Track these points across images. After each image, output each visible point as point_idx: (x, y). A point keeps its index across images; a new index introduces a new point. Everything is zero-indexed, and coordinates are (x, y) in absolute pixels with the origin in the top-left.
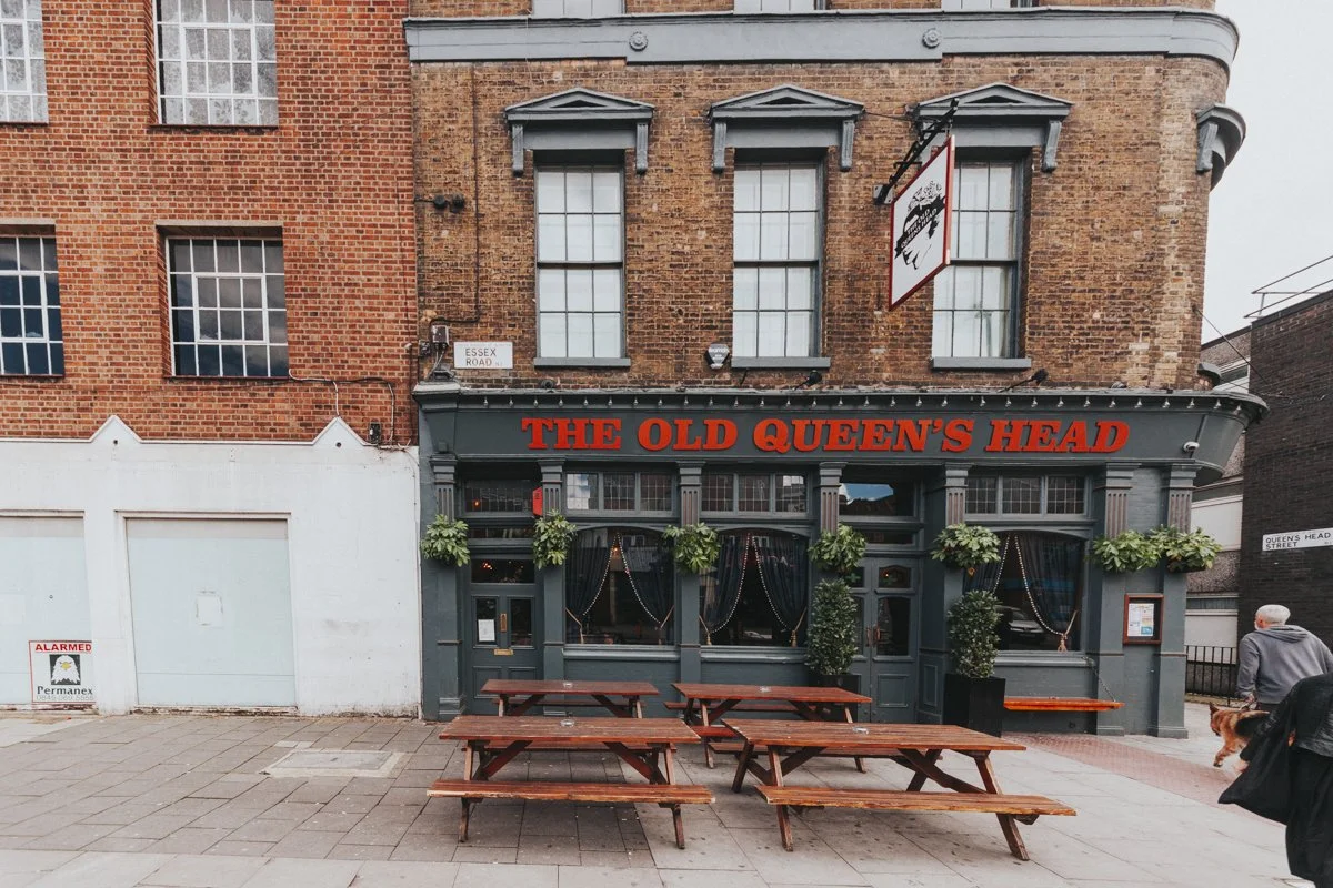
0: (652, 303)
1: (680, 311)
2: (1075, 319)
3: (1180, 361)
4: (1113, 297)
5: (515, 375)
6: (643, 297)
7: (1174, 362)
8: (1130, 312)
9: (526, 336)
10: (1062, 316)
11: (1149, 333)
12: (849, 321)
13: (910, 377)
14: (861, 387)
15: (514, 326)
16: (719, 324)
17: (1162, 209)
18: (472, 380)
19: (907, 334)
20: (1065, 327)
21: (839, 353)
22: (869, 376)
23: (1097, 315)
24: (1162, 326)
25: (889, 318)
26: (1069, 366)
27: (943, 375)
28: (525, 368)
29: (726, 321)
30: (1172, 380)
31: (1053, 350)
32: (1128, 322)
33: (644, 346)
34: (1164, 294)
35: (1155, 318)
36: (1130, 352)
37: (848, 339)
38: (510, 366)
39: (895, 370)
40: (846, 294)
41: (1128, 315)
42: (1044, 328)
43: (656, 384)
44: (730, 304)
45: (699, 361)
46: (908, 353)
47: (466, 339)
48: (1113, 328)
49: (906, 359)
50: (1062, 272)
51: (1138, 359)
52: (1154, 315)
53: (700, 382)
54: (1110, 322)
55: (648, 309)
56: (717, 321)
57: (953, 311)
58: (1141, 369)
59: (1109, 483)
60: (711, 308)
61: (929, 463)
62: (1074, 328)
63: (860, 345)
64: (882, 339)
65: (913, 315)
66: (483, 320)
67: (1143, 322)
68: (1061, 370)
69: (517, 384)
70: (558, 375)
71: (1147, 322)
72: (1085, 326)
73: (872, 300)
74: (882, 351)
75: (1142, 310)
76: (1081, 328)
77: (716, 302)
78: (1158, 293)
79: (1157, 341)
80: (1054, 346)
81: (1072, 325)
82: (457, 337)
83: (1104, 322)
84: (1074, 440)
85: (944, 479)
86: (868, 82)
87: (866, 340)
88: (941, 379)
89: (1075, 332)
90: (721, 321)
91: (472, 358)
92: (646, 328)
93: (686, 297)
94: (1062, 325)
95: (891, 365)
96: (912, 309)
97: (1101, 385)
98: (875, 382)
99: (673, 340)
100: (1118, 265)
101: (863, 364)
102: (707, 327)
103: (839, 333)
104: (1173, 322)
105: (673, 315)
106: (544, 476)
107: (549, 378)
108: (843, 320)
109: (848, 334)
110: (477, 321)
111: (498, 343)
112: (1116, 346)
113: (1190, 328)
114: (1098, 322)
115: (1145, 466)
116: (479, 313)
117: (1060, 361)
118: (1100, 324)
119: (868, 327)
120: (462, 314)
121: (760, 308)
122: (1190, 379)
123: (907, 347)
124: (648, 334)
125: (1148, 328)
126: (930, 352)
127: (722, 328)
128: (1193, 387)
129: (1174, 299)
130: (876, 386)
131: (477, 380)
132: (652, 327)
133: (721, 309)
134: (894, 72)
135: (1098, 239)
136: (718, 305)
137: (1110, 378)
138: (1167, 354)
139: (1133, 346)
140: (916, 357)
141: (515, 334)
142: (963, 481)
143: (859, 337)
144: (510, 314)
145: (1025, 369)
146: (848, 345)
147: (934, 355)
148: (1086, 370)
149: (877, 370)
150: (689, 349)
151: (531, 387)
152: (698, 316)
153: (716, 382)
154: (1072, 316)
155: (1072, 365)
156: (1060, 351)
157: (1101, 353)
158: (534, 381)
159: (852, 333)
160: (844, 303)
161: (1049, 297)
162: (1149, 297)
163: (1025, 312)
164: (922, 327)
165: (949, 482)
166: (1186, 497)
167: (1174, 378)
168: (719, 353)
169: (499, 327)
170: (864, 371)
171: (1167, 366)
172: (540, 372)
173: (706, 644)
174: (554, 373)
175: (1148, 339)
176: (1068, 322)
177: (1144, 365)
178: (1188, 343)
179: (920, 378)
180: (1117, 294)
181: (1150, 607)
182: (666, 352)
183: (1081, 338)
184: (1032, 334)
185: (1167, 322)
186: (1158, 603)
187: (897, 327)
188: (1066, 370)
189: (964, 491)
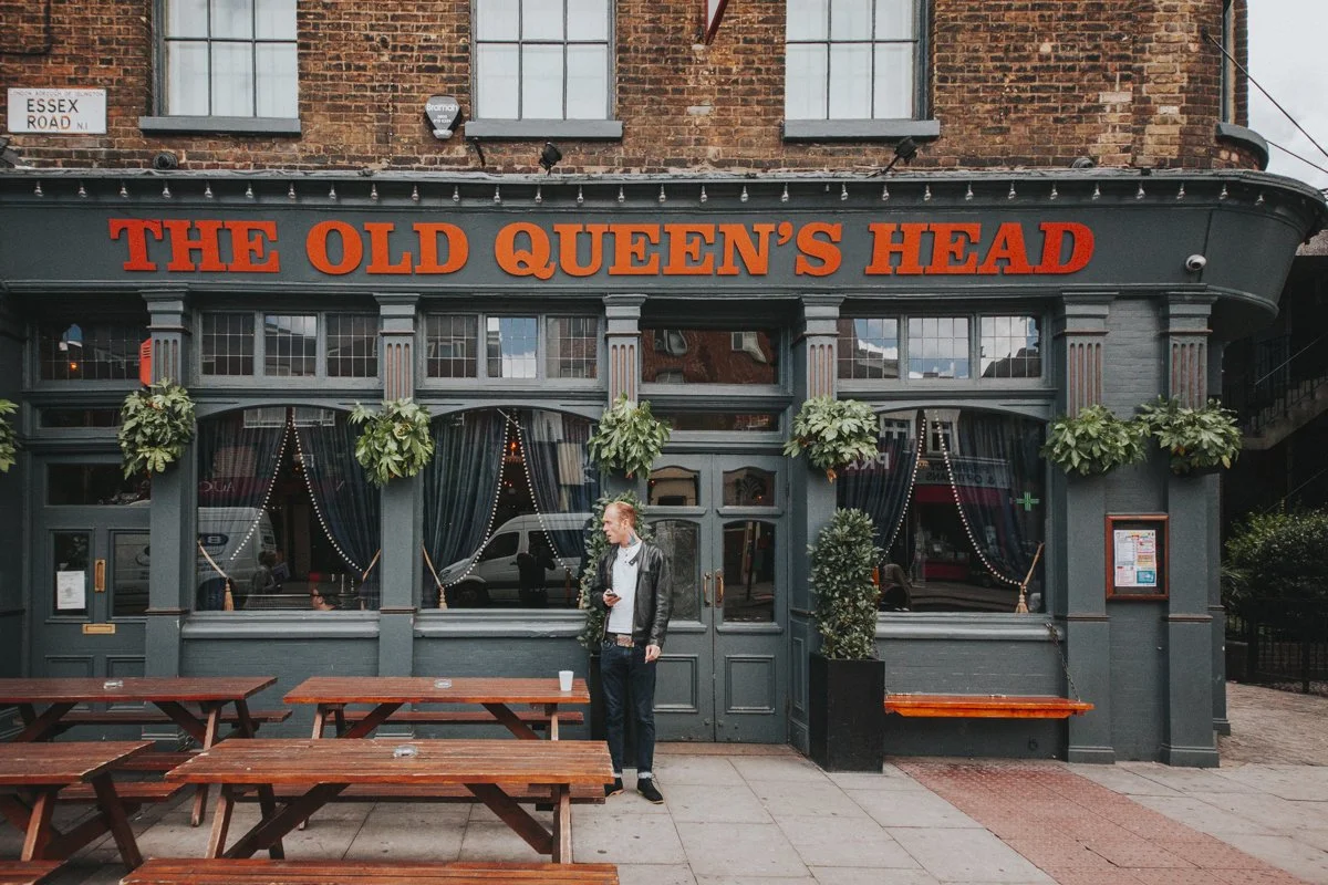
0: (339, 26)
1: (384, 42)
2: (1012, 55)
3: (1185, 121)
4: (1072, 17)
5: (110, 144)
6: (323, 17)
7: (1175, 122)
8: (1101, 42)
9: (130, 79)
10: (991, 50)
11: (1133, 76)
12: (654, 61)
13: (751, 153)
14: (674, 171)
15: (110, 62)
16: (446, 65)
18: (38, 153)
19: (744, 82)
20: (996, 68)
21: (637, 113)
22: (687, 153)
23: (1046, 48)
24: (1154, 63)
25: (715, 57)
26: (1003, 131)
27: (802, 150)
28: (127, 134)
29: (459, 59)
31: (978, 106)
32: (1096, 58)
33: (325, 98)
34: (1154, 10)
35: (1142, 50)
36: (1101, 108)
37: (651, 91)
38: (102, 129)
39: (727, 142)
40: (647, 17)
41: (1097, 47)
42: (961, 69)
43: (345, 163)
44: (465, 29)
45: (416, 126)
46: (746, 113)
47: (28, 83)
48: (1072, 69)
49: (743, 124)
51: (1114, 119)
52: (1139, 45)
53: (418, 160)
54: (1068, 59)
55: (332, 37)
56: (443, 58)
57: (873, 42)
58: (1120, 135)
59: (1071, 325)
60: (433, 36)
61: (777, 296)
62: (1010, 69)
63: (671, 101)
64: (704, 91)
65: (753, 52)
66: (57, 52)
67: (1120, 58)
68: (990, 138)
69: (113, 160)
70: (184, 147)
71: (1127, 58)
72: (1028, 66)
73: (688, 27)
74: (705, 110)
75: (1119, 37)
76: (1020, 70)
77: (441, 27)
78: (1144, 9)
79: (1144, 88)
80: (979, 99)
81: (1008, 64)
82: (12, 80)
83: (1058, 58)
84: (1005, 254)
85: (803, 324)
87: (681, 92)
88: (799, 157)
89: (1012, 76)
90: (450, 59)
91: (37, 115)
92: (328, 68)
93: (393, 18)
94: (990, 65)
95: (720, 134)
96: (752, 41)
97: (1057, 163)
98: (696, 161)
99: (373, 89)
101: (677, 133)
102: (429, 69)
103: (637, 81)
104: (1170, 57)
105: (373, 49)
106: (153, 318)
107: (169, 152)
108: (644, 59)
109: (652, 82)
110: (46, 53)
111: (83, 91)
112: (1079, 99)
113: (1198, 67)
114: (1048, 58)
115: (1128, 296)
116: (51, 40)
117: (990, 124)
118: (1052, 63)
119: (683, 70)
120: (23, 41)
121: (525, 38)
122: (1202, 150)
123: (745, 103)
124: (332, 78)
125: (1129, 68)
126: (782, 112)
127: (451, 70)
128: (1209, 164)
129: (1170, 19)
130: (697, 167)
131: (47, 153)
132: (338, 67)
133: (450, 39)
136: (445, 32)
137: (1071, 151)
138: (1163, 110)
139: (1106, 98)
140: (759, 120)
141: (110, 76)
142: (833, 324)
143: (669, 88)
144: (102, 42)
145: (933, 138)
146: (652, 100)
147: (788, 116)
148: (1031, 138)
149: (698, 142)
150: (399, 105)
151: (137, 165)
152: (412, 49)
153: (443, 161)
154: (1007, 50)
155: (1009, 129)
156: (988, 107)
157: (1056, 109)
158: (142, 155)
159: (658, 81)
160: (644, 31)
161: (969, 18)
162: (1128, 17)
163: (932, 43)
164: (768, 70)
165: (811, 327)
166: (1197, 347)
167: (1175, 150)
168: (444, 113)
169: (85, 64)
170: (679, 144)
171: (1163, 130)
172: (152, 141)
173: (437, 605)
174: (175, 142)
175: (1129, 85)
176: (1001, 59)
177: (1125, 129)
178: (1195, 91)
179: (768, 154)
180: (1078, 12)
181: (1149, 535)
182: (362, 109)
183: (1021, 85)
184: (943, 79)
185: (1161, 58)
186: (1160, 528)
187: (728, 71)
188: (998, 139)
189: (834, 342)
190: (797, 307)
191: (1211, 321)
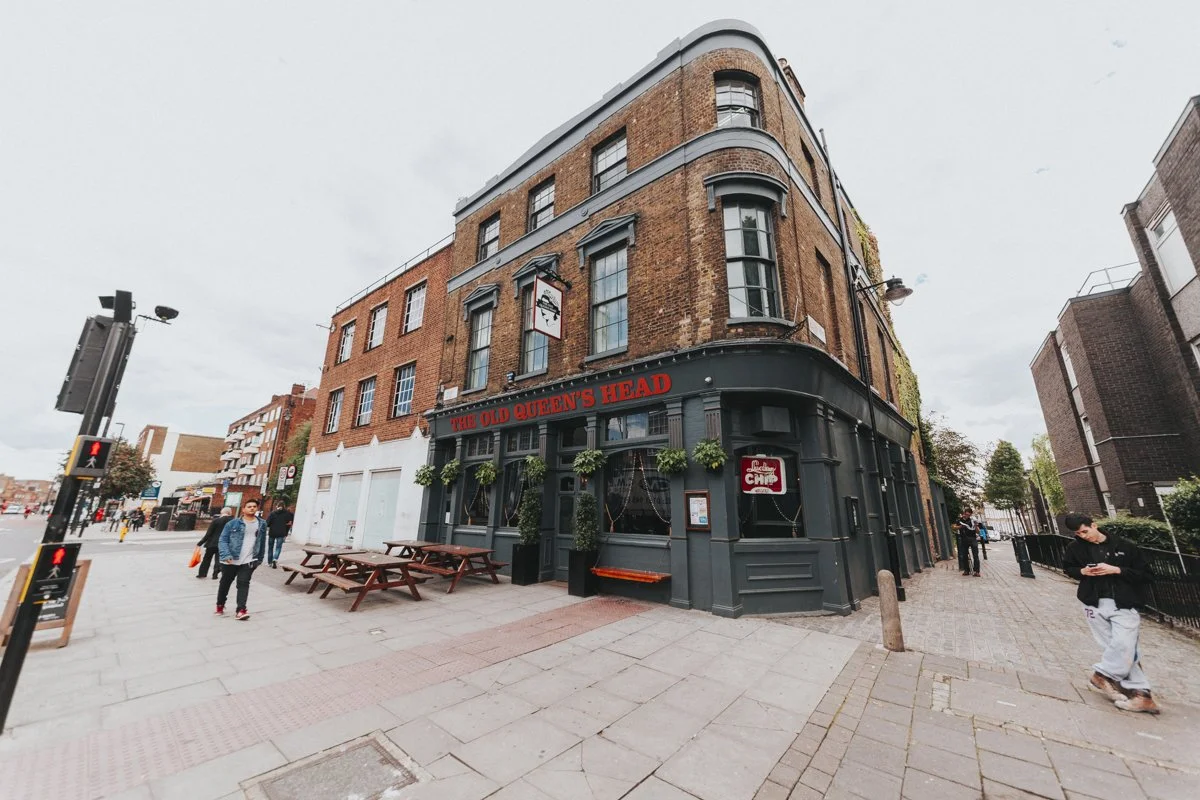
0: (495, 359)
1: (503, 360)
2: (650, 316)
3: (712, 323)
4: (669, 298)
5: (457, 400)
6: (493, 357)
7: (709, 325)
8: (679, 303)
9: (462, 383)
10: (644, 317)
11: (691, 312)
13: (579, 369)
14: (558, 380)
17: (693, 239)
19: (576, 348)
20: (645, 323)
21: (552, 363)
22: (563, 373)
23: (661, 311)
24: (699, 305)
25: (570, 342)
28: (460, 396)
29: (516, 360)
30: (709, 336)
31: (640, 337)
32: (677, 310)
33: (491, 378)
34: (698, 286)
35: (694, 302)
36: (680, 327)
38: (456, 396)
41: (678, 306)
42: (635, 326)
44: (518, 352)
46: (577, 357)
48: (670, 316)
49: (576, 360)
50: (642, 294)
51: (685, 329)
52: (693, 300)
54: (668, 313)
55: (494, 362)
56: (513, 361)
58: (688, 335)
59: (669, 413)
61: (578, 416)
63: (559, 358)
65: (579, 338)
67: (687, 307)
68: (645, 347)
69: (458, 403)
70: (468, 397)
71: (689, 306)
72: (656, 319)
73: (564, 335)
74: (568, 358)
75: (686, 300)
76: (653, 321)
77: (513, 353)
78: (694, 287)
79: (696, 315)
80: (640, 335)
81: (649, 321)
82: (445, 388)
83: (665, 313)
84: (642, 389)
85: (586, 423)
86: (564, 240)
87: (562, 355)
89: (650, 324)
92: (493, 370)
93: (505, 354)
95: (570, 364)
96: (579, 335)
97: (666, 350)
98: (565, 375)
99: (500, 373)
100: (670, 280)
101: (561, 367)
102: (510, 365)
104: (705, 301)
105: (501, 362)
107: (465, 399)
111: (455, 388)
112: (672, 326)
113: (715, 301)
114: (662, 314)
115: (689, 397)
116: (452, 377)
117: (644, 342)
120: (448, 379)
122: (721, 332)
123: (577, 353)
125: (689, 309)
127: (514, 364)
128: (725, 338)
129: (705, 287)
130: (565, 377)
132: (495, 369)
134: (573, 232)
135: (659, 270)
137: (671, 345)
138: (704, 321)
139: (681, 323)
140: (580, 358)
142: (594, 423)
144: (459, 375)
145: (626, 352)
146: (555, 359)
148: (657, 344)
149: (565, 369)
152: (508, 360)
154: (648, 315)
155: (650, 343)
156: (643, 336)
157: (665, 332)
161: (636, 309)
162: (689, 291)
164: (583, 342)
165: (588, 425)
166: (717, 414)
167: (709, 335)
168: (510, 376)
169: (456, 382)
170: (561, 370)
171: (704, 328)
172: (463, 397)
173: (505, 526)
175: (690, 316)
177: (689, 332)
178: (716, 310)
180: (671, 296)
181: (704, 500)
183: (654, 326)
184: (630, 331)
185: (702, 302)
186: (708, 497)
187: (573, 345)
188: (647, 347)
189: (595, 429)
190: (585, 418)
191: (722, 402)
